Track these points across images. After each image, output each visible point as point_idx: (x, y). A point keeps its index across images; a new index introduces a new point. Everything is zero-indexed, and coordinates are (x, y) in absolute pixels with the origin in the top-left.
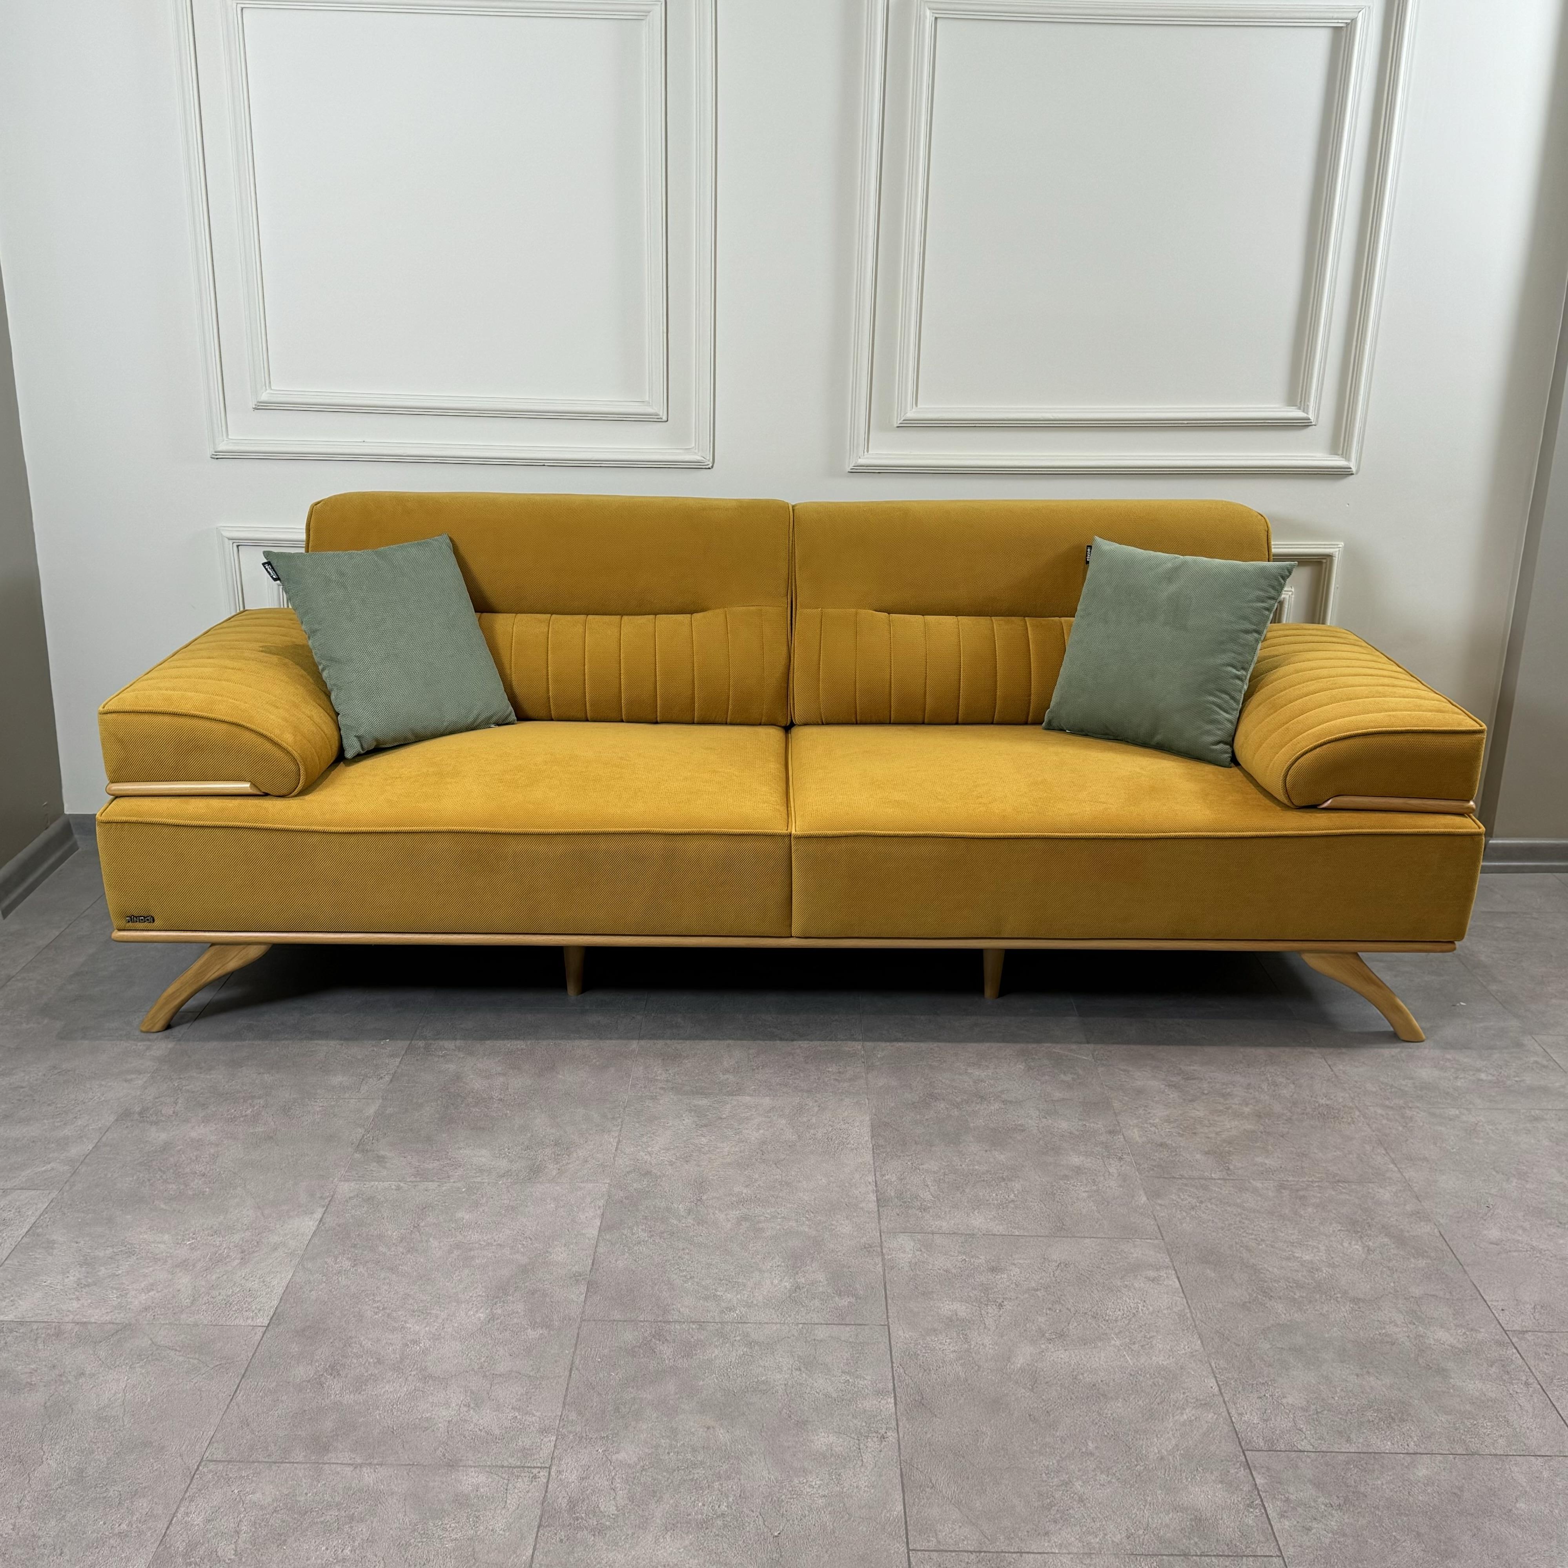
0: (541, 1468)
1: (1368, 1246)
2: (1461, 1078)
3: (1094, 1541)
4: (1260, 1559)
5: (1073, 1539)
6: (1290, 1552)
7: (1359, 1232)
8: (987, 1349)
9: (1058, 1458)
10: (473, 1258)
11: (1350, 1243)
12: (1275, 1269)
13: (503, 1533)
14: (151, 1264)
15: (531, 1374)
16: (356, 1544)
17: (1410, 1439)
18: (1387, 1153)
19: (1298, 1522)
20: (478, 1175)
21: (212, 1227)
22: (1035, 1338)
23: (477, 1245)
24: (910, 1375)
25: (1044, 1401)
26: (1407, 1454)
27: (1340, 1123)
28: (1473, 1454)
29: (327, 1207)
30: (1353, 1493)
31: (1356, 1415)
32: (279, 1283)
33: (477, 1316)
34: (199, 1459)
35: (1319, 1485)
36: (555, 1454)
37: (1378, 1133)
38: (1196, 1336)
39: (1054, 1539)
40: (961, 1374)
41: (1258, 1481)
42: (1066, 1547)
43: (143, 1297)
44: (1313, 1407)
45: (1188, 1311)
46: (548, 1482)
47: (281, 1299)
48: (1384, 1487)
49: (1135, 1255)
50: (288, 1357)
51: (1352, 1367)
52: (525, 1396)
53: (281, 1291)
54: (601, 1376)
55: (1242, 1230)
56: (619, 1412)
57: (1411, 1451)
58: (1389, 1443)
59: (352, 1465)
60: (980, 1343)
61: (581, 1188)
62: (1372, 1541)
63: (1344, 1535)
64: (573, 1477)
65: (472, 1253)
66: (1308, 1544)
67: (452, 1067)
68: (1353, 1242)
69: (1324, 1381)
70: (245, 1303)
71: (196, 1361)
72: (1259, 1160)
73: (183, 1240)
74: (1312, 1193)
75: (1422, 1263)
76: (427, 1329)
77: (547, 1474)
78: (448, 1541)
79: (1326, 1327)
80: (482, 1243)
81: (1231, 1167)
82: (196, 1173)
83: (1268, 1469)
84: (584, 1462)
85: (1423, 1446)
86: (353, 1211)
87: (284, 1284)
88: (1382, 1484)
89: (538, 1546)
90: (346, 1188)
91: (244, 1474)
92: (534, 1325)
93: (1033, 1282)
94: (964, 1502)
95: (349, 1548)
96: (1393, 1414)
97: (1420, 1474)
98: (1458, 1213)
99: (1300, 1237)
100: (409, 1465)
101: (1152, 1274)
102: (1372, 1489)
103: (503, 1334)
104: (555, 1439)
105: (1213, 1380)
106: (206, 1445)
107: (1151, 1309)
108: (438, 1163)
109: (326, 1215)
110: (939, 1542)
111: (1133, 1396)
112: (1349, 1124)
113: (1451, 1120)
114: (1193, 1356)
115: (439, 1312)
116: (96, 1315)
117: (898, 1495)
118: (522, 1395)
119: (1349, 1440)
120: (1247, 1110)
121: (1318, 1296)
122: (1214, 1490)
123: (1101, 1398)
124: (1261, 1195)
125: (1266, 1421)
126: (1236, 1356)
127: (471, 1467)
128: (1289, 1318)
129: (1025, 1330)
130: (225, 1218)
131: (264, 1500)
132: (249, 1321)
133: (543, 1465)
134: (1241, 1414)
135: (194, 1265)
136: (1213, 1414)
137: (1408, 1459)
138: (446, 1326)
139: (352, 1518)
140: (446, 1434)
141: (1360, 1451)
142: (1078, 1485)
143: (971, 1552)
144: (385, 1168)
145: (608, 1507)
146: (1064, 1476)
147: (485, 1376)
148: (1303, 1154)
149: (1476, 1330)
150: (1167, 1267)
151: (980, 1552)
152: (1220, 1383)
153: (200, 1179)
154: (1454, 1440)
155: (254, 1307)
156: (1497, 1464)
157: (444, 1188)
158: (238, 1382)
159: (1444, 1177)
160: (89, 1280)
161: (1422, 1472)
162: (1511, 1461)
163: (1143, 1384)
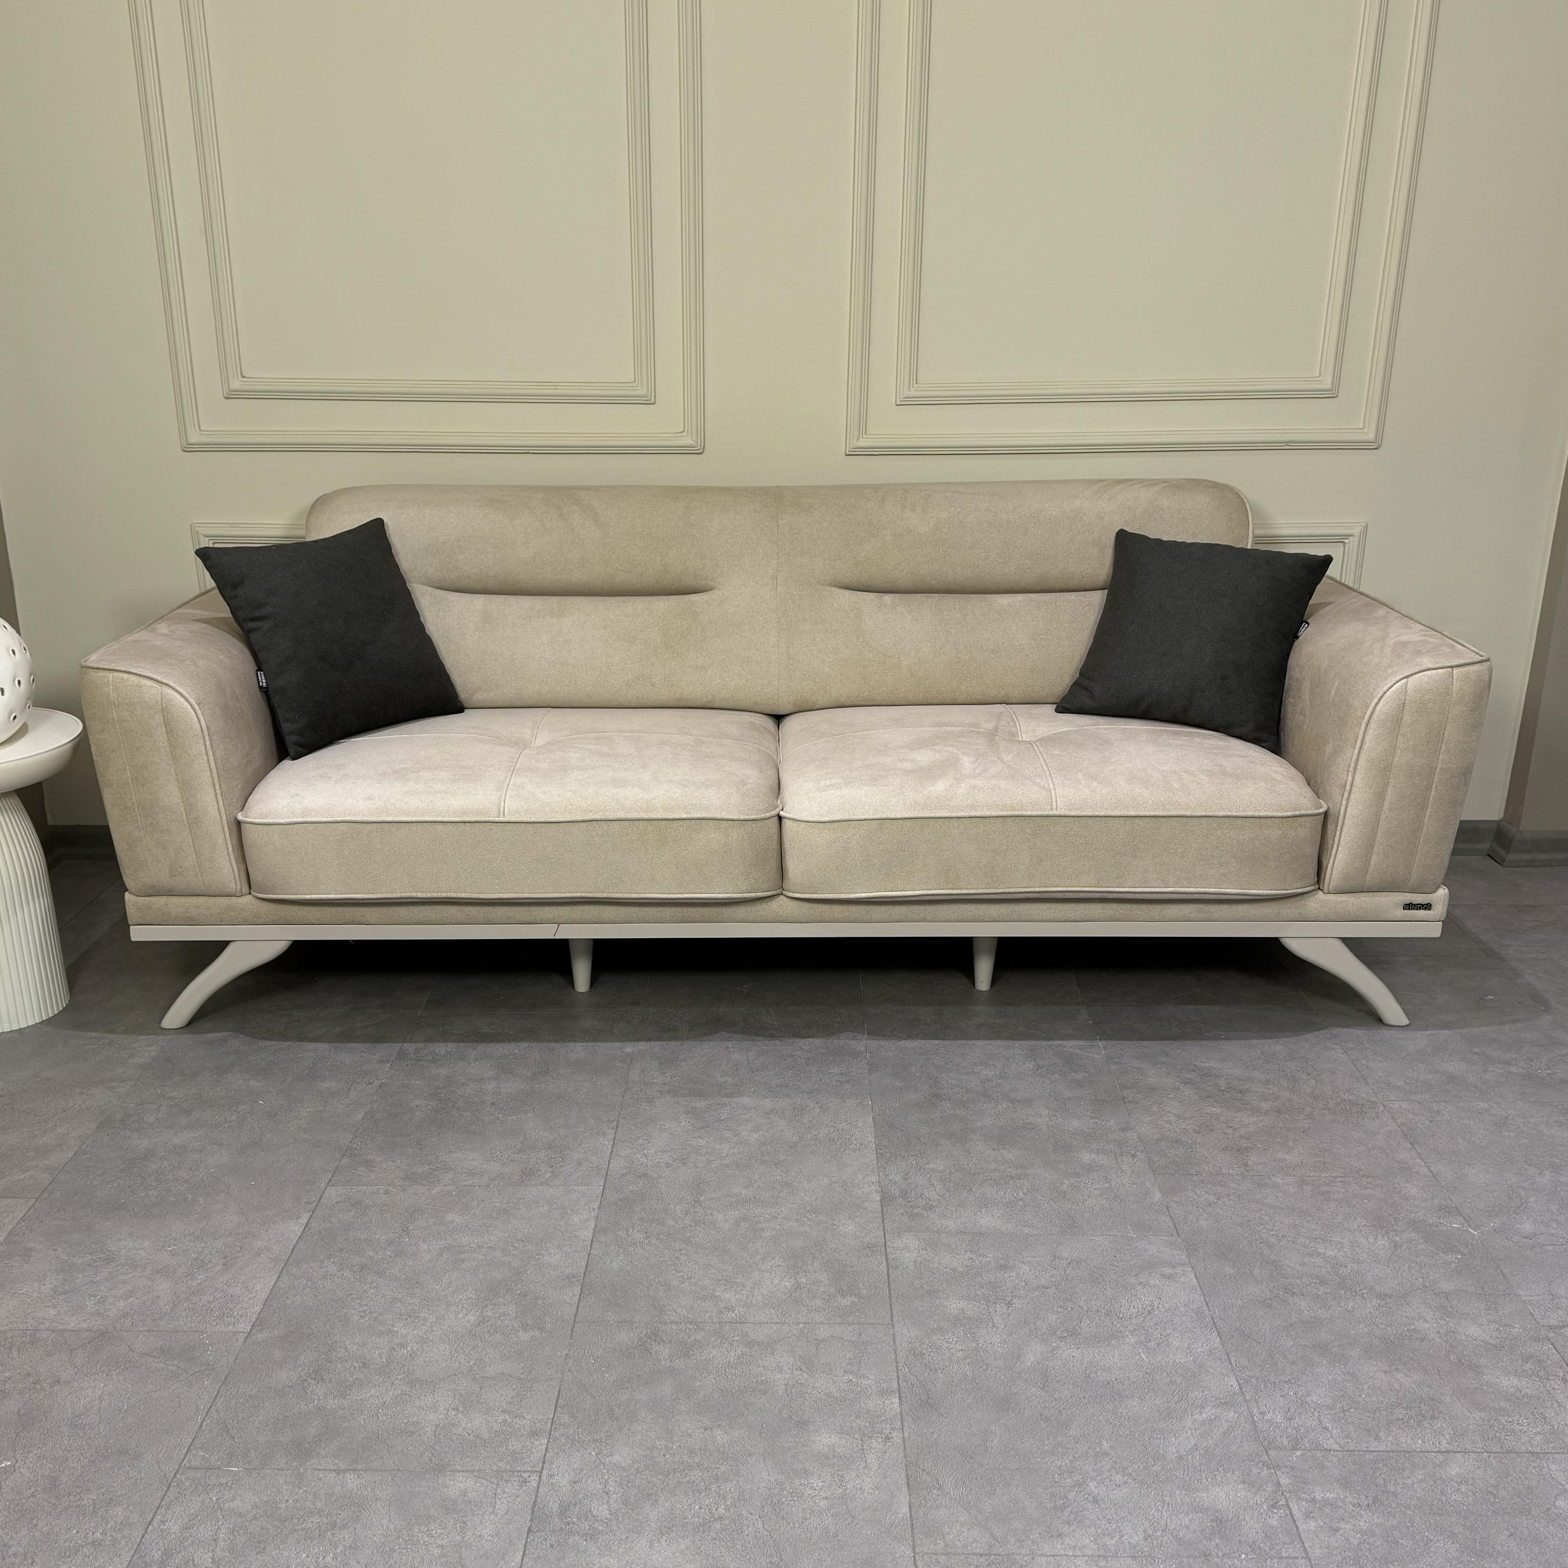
0: (532, 1472)
1: (1395, 1242)
2: (1490, 1071)
3: (1111, 1543)
4: (1285, 1561)
5: (1088, 1541)
6: (1316, 1552)
7: (1385, 1227)
8: (996, 1347)
9: (1071, 1458)
10: (463, 1260)
11: (1376, 1239)
12: (1298, 1265)
13: (492, 1539)
14: (130, 1271)
15: (522, 1376)
16: (339, 1551)
17: (1442, 1437)
18: (1413, 1147)
19: (1325, 1523)
20: (469, 1178)
21: (193, 1233)
22: (1046, 1337)
23: (467, 1248)
24: (916, 1374)
25: (1056, 1401)
26: (1439, 1452)
27: (1364, 1119)
28: (1508, 1452)
29: (313, 1212)
30: (1383, 1492)
31: (1385, 1413)
32: (262, 1288)
33: (467, 1318)
34: (176, 1467)
35: (1345, 1484)
36: (547, 1458)
37: (1404, 1128)
38: (1215, 1334)
39: (1067, 1540)
40: (970, 1373)
41: (1282, 1481)
42: (1080, 1549)
43: (122, 1304)
44: (1339, 1405)
45: (1205, 1308)
46: (538, 1487)
47: (264, 1305)
48: (1415, 1486)
49: (1150, 1252)
50: (270, 1362)
51: (1379, 1364)
52: (516, 1399)
53: (264, 1296)
54: (595, 1377)
55: (1262, 1227)
56: (613, 1414)
57: (1443, 1450)
58: (1419, 1441)
59: (335, 1471)
60: (989, 1341)
61: (575, 1191)
62: (1403, 1542)
63: (1374, 1535)
64: (564, 1482)
65: (463, 1256)
66: (1337, 1545)
67: (443, 1071)
68: (1379, 1238)
69: (1351, 1378)
70: (226, 1309)
71: (174, 1368)
72: (1280, 1155)
73: (164, 1247)
74: (1334, 1188)
75: (1451, 1257)
76: (415, 1332)
77: (537, 1479)
78: (433, 1547)
79: (1351, 1323)
80: (473, 1245)
81: (1250, 1163)
82: (178, 1180)
83: (1292, 1468)
84: (576, 1465)
85: (1455, 1444)
86: (340, 1215)
87: (268, 1289)
88: (1413, 1483)
89: (527, 1552)
90: (333, 1193)
91: (223, 1481)
92: (525, 1328)
93: (1043, 1280)
94: (972, 1503)
95: (331, 1555)
96: (1423, 1412)
97: (1453, 1473)
98: (1489, 1207)
99: (1323, 1233)
100: (395, 1469)
101: (1167, 1271)
102: (1401, 1488)
103: (493, 1337)
104: (546, 1442)
105: (1233, 1379)
106: (184, 1452)
107: (1167, 1306)
108: (428, 1167)
109: (312, 1220)
110: (946, 1545)
111: (1150, 1395)
112: (1373, 1119)
113: (1480, 1113)
114: (1212, 1354)
115: (427, 1315)
116: (73, 1323)
117: (903, 1497)
118: (512, 1397)
119: (1377, 1438)
120: (1265, 1106)
121: (1343, 1292)
122: (1236, 1490)
123: (1116, 1396)
124: (1281, 1191)
125: (1290, 1419)
126: (1258, 1354)
127: (458, 1471)
128: (1313, 1315)
129: (1035, 1329)
130: (207, 1224)
131: (243, 1508)
132: (231, 1327)
133: (534, 1469)
134: (1263, 1413)
135: (174, 1272)
136: (1233, 1413)
137: (1441, 1457)
138: (435, 1329)
139: (333, 1525)
140: (433, 1438)
141: (1389, 1449)
142: (1092, 1485)
143: (981, 1555)
144: (371, 1171)
145: (602, 1511)
146: (1077, 1476)
147: (474, 1379)
148: (1325, 1149)
149: (1510, 1326)
150: (1184, 1264)
151: (990, 1555)
152: (1242, 1381)
153: (182, 1185)
154: (1488, 1438)
155: (236, 1313)
156: (1535, 1462)
157: (434, 1192)
158: (217, 1388)
159: (1474, 1171)
160: (66, 1288)
161: (1454, 1470)
162: (1548, 1459)
163: (1160, 1383)
